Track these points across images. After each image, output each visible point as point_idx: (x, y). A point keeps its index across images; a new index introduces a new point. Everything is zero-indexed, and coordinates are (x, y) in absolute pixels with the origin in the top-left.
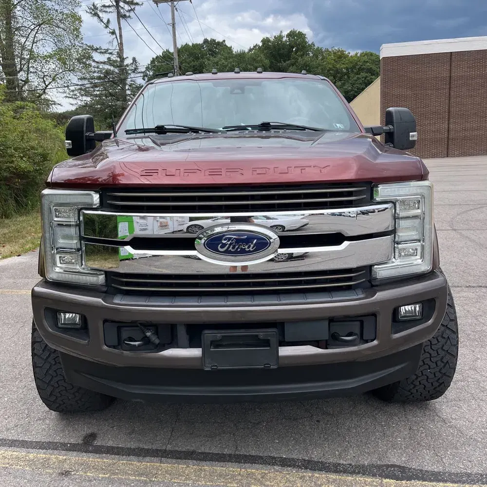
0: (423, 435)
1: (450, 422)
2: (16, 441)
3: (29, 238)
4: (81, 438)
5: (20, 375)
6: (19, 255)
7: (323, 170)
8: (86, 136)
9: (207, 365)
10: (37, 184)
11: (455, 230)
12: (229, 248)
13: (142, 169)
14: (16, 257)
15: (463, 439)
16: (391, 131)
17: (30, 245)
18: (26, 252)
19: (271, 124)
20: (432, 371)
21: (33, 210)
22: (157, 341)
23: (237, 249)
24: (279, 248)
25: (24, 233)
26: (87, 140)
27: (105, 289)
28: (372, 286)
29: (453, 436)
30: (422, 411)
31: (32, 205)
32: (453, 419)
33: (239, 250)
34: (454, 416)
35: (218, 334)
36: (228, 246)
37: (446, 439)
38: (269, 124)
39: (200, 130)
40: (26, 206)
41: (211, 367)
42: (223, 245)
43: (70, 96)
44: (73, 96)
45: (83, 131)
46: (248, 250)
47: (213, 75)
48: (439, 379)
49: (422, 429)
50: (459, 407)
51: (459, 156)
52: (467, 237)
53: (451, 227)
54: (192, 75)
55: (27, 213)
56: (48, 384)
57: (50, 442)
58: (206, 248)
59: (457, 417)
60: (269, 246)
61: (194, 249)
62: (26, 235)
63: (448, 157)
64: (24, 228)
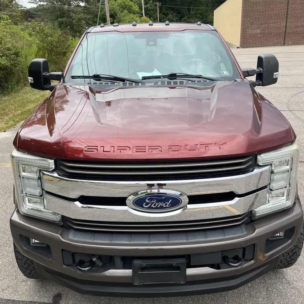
0: (276, 295)
1: (293, 284)
2: (9, 300)
3: (11, 115)
4: (52, 298)
5: (9, 241)
6: (4, 132)
7: (222, 147)
8: (43, 75)
9: (136, 282)
10: (13, 73)
11: (290, 111)
12: (151, 205)
13: (85, 146)
14: (3, 132)
15: (301, 299)
16: (261, 72)
17: (12, 122)
18: (9, 128)
19: (177, 74)
20: (285, 257)
21: (12, 91)
22: (101, 264)
23: (158, 206)
24: (188, 204)
25: (7, 110)
26: (44, 78)
27: (62, 224)
28: (252, 221)
29: (295, 296)
30: (275, 274)
31: (12, 88)
32: (294, 281)
33: (158, 207)
34: (295, 279)
35: (144, 263)
36: (150, 204)
37: (291, 298)
38: (175, 74)
39: (126, 80)
40: (7, 88)
41: (139, 283)
42: (147, 204)
43: (33, 2)
44: (34, 2)
45: (41, 72)
46: (165, 206)
47: (133, 27)
48: (289, 262)
49: (275, 290)
50: (298, 271)
51: (291, 45)
52: (298, 117)
53: (288, 108)
54: (118, 26)
55: (9, 94)
56: (27, 269)
57: (31, 301)
58: (134, 205)
59: (297, 279)
60: (181, 204)
61: (126, 205)
62: (9, 113)
63: (284, 45)
64: (7, 106)
